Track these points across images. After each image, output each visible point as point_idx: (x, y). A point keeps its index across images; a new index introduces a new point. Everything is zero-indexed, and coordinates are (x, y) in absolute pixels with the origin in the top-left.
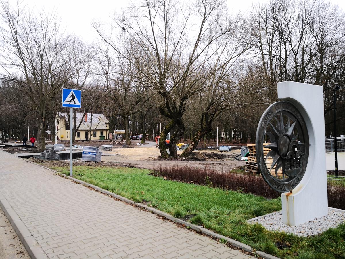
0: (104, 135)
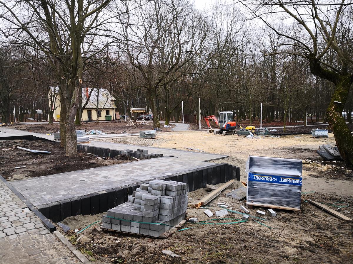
0: (110, 115)
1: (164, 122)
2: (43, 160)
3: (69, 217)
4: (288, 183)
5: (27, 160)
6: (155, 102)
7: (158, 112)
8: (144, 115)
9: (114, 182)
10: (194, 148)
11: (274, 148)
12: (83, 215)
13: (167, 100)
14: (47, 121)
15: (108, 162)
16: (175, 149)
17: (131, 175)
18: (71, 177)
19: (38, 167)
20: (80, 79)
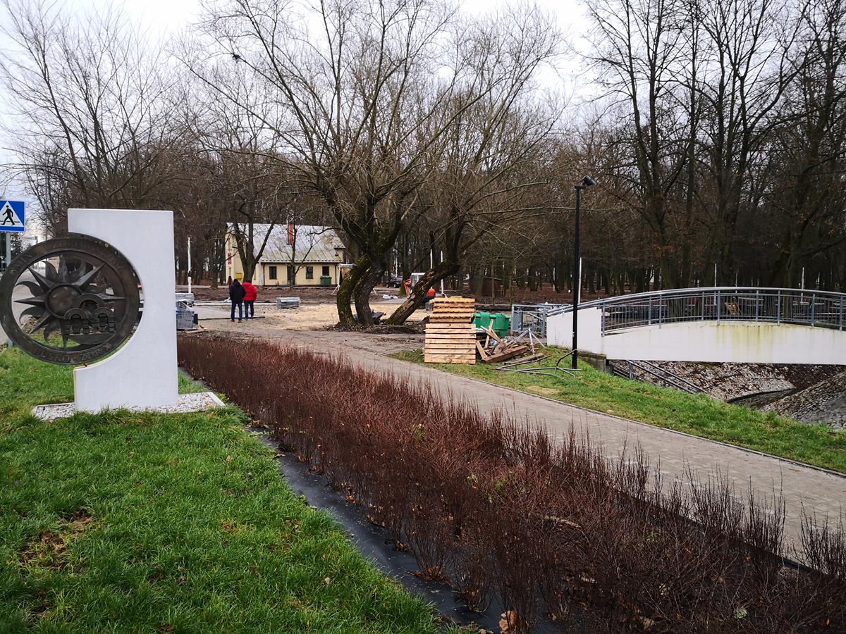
0: (330, 276)
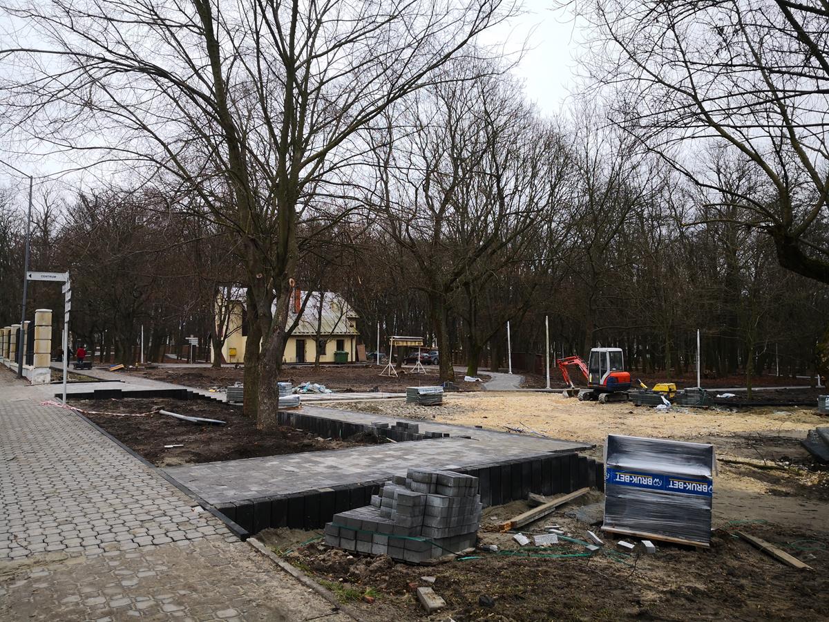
0: (346, 351)
1: (465, 370)
2: (213, 435)
3: (266, 529)
4: (684, 490)
5: (183, 434)
6: (444, 323)
7: (453, 346)
8: (419, 353)
9: (348, 476)
10: (526, 429)
11: (711, 434)
12: (291, 529)
13: (473, 318)
14: (207, 361)
15: (338, 444)
16: (481, 427)
17: (380, 466)
18: (269, 464)
19: (206, 448)
20: (290, 280)
